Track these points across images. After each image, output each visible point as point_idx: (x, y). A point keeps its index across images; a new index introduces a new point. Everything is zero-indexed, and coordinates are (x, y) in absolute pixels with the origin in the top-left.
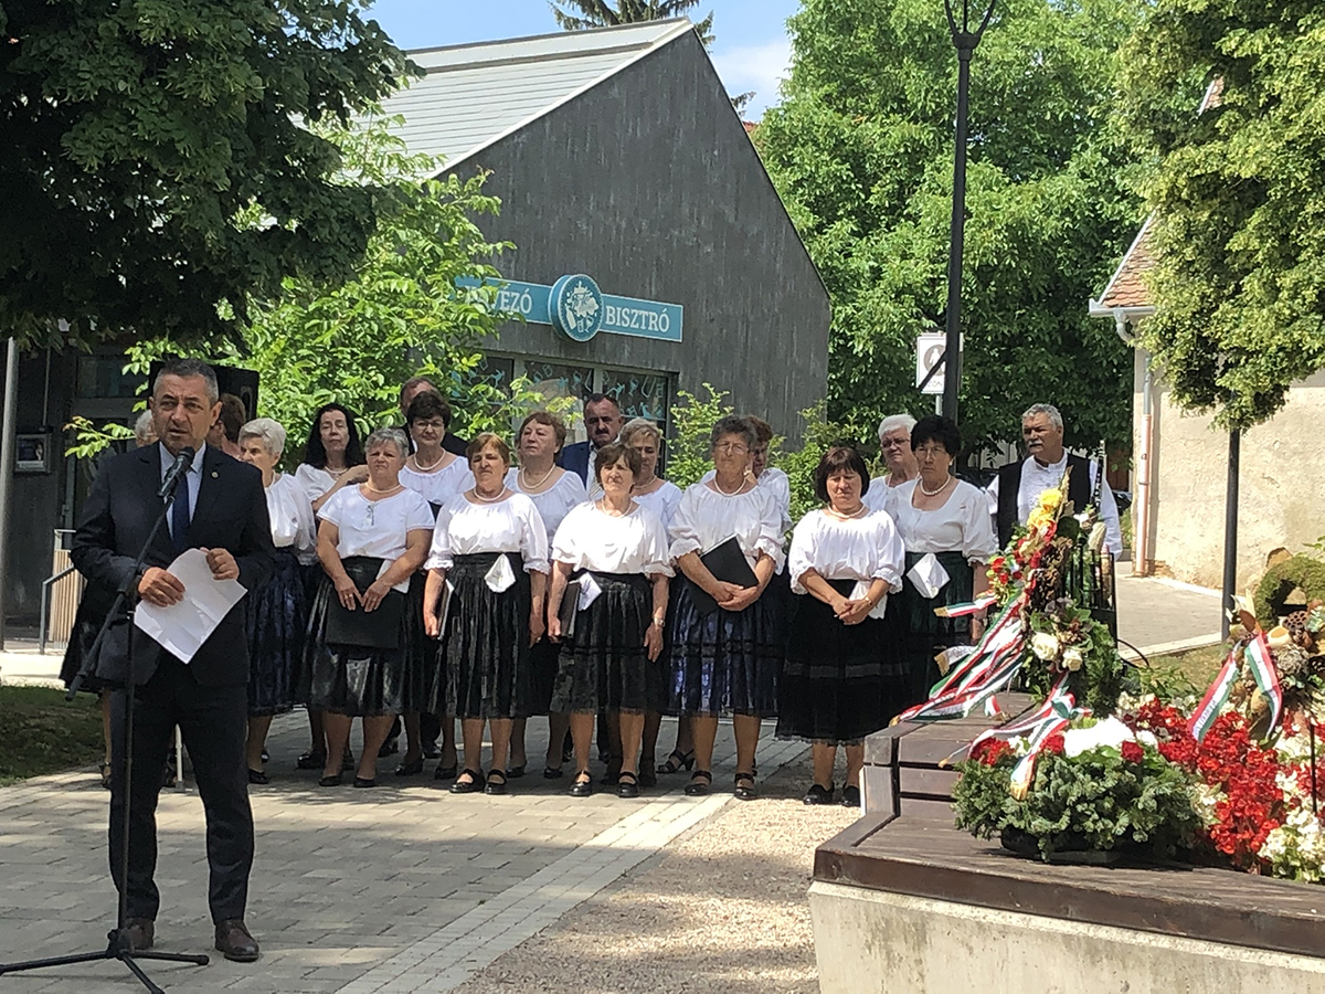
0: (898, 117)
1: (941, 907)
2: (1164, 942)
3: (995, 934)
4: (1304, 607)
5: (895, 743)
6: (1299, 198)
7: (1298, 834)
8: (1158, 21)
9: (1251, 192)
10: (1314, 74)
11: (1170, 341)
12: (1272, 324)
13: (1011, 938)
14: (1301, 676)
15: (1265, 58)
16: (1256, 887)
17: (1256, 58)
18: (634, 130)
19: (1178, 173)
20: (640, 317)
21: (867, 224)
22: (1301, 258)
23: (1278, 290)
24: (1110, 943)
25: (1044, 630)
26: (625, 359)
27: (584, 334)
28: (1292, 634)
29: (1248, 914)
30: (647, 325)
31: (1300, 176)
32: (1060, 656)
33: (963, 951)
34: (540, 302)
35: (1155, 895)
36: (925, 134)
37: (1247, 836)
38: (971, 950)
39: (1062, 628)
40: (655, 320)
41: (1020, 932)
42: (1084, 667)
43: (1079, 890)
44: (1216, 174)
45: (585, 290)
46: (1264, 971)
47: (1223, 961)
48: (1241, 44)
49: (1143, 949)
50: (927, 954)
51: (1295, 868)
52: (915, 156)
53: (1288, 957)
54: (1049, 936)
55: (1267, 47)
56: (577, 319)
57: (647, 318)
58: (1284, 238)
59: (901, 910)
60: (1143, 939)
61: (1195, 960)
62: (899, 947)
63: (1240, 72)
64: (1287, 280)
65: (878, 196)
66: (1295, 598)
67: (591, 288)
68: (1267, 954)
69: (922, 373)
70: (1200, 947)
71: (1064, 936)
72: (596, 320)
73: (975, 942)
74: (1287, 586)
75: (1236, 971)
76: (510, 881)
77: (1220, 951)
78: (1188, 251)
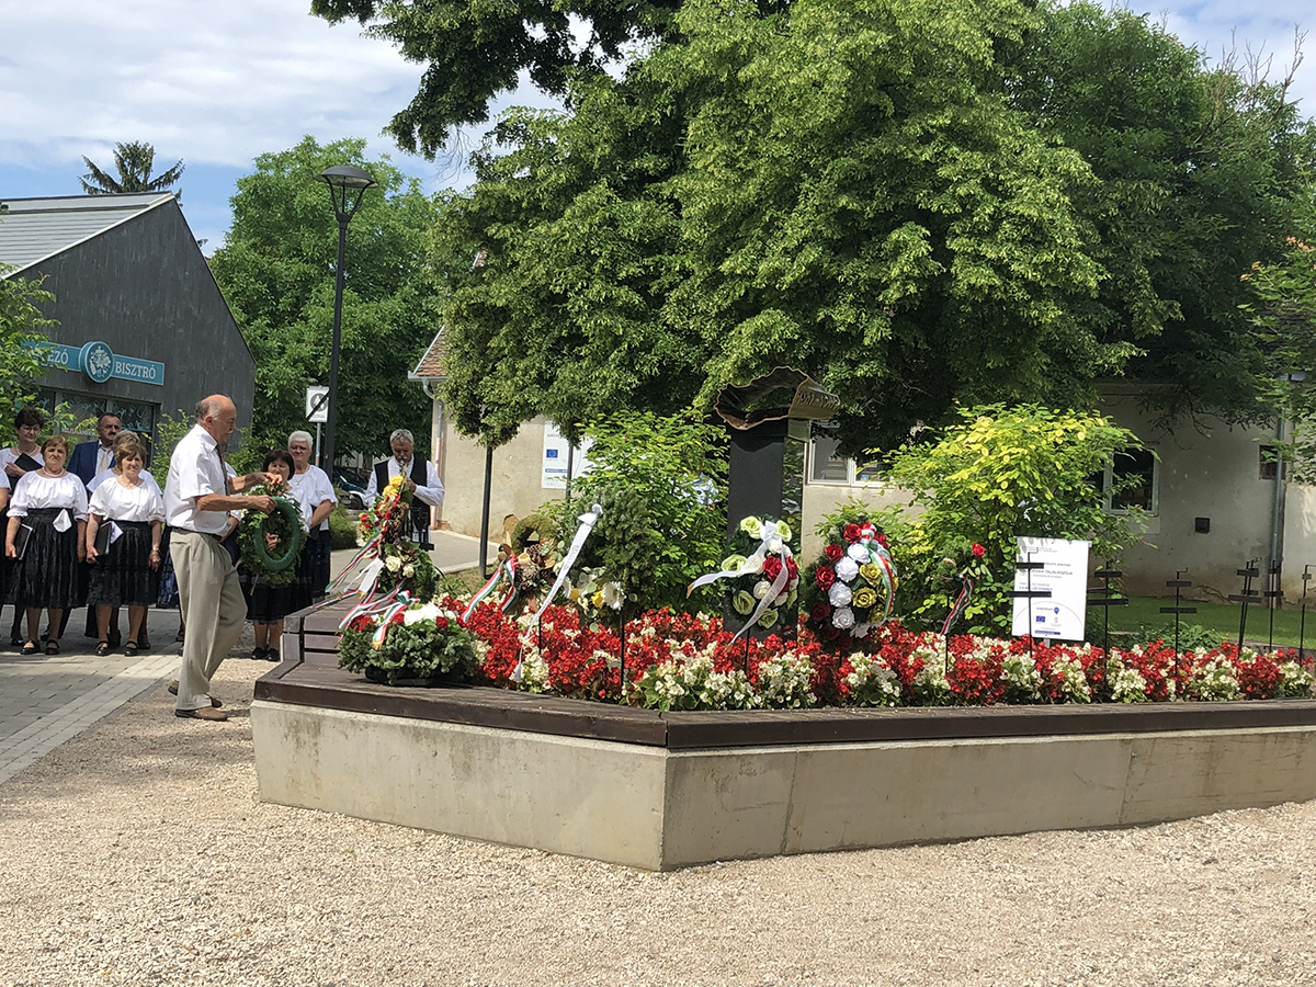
0: (296, 259)
1: (330, 712)
2: (458, 728)
3: (362, 727)
4: (538, 542)
5: (302, 620)
6: (528, 319)
7: (531, 667)
8: (452, 215)
9: (502, 315)
10: (538, 251)
11: (455, 397)
12: (513, 388)
13: (370, 729)
14: (535, 580)
15: (511, 240)
16: (509, 696)
17: (506, 239)
18: (136, 258)
19: (461, 302)
20: (137, 369)
21: (277, 320)
22: (530, 352)
23: (517, 370)
24: (427, 729)
25: (393, 554)
26: (127, 393)
27: (102, 378)
28: (531, 557)
29: (505, 710)
30: (141, 374)
31: (529, 308)
32: (401, 569)
33: (343, 736)
34: (73, 357)
35: (453, 702)
36: (313, 271)
37: (503, 668)
38: (347, 736)
39: (403, 553)
40: (147, 371)
41: (376, 725)
42: (415, 575)
43: (410, 700)
44: (483, 303)
45: (103, 351)
46: (513, 742)
47: (490, 738)
48: (498, 231)
49: (446, 732)
50: (320, 740)
51: (529, 686)
52: (306, 283)
53: (526, 734)
54: (392, 727)
55: (512, 234)
56: (97, 369)
57: (142, 370)
58: (520, 341)
59: (306, 715)
60: (446, 726)
61: (475, 737)
62: (304, 736)
63: (496, 246)
64: (521, 365)
65: (284, 303)
66: (534, 537)
67: (107, 350)
68: (515, 733)
69: (309, 409)
70: (478, 730)
71: (401, 726)
72: (109, 370)
73: (350, 732)
74: (529, 531)
75: (497, 742)
76: (56, 705)
77: (488, 732)
78: (466, 346)
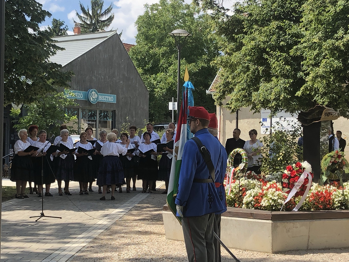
26: (104, 108)
27: (95, 102)
30: (108, 100)
40: (110, 98)
45: (95, 92)
56: (93, 99)
57: (108, 98)
72: (97, 98)
